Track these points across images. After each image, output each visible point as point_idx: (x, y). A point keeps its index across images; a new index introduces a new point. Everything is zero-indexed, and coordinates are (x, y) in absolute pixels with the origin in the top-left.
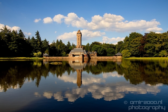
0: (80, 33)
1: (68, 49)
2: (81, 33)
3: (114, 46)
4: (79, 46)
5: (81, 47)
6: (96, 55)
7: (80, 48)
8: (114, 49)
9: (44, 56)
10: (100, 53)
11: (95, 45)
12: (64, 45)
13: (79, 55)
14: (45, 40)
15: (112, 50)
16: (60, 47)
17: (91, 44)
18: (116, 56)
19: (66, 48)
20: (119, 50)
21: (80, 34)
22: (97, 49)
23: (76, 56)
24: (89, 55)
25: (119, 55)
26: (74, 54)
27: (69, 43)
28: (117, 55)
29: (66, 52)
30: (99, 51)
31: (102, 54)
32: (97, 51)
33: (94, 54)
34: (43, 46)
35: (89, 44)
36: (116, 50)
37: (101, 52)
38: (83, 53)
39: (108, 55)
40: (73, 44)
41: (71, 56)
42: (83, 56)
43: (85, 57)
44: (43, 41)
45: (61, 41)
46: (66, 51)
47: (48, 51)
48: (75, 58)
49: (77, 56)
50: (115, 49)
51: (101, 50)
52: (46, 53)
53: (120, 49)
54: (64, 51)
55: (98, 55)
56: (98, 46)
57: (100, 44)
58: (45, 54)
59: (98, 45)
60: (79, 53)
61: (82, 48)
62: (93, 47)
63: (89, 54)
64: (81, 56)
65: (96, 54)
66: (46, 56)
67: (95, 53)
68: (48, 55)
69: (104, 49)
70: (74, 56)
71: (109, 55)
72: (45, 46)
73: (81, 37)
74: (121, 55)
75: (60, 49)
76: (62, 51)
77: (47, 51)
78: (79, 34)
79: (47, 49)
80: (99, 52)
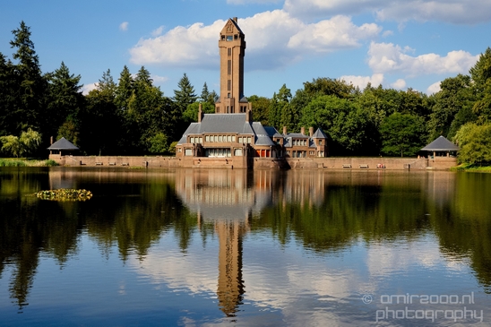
0: (236, 32)
1: (179, 114)
2: (242, 36)
3: (425, 104)
4: (233, 100)
5: (243, 109)
6: (319, 147)
7: (237, 113)
8: (422, 119)
9: (55, 152)
10: (343, 139)
11: (321, 98)
12: (160, 94)
13: (229, 149)
14: (63, 73)
15: (411, 122)
16: (139, 106)
17: (299, 93)
18: (426, 154)
19: (168, 109)
20: (448, 124)
21: (238, 42)
22: (330, 118)
23: (212, 156)
24: (284, 149)
25: (439, 154)
26: (205, 146)
27: (185, 83)
28: (431, 153)
29: (167, 132)
30: (336, 130)
31: (353, 146)
32: (324, 128)
33: (311, 143)
34: (52, 99)
35: (285, 92)
36: (433, 123)
37: (350, 135)
38: (250, 141)
39: (387, 149)
40: (206, 91)
41: (190, 153)
42: (251, 153)
43: (257, 162)
44: (50, 76)
45: (144, 73)
46: (167, 128)
47: (72, 127)
48: (210, 164)
49: (221, 156)
50: (428, 119)
51: (349, 123)
52: (64, 134)
53: (451, 118)
54: (160, 127)
55: (333, 149)
56: (333, 102)
57: (346, 90)
58: (62, 143)
59: (334, 98)
60: (229, 140)
61: (246, 115)
62: (308, 108)
63: (285, 141)
64: (239, 153)
65: (323, 143)
66: (65, 153)
67: (314, 138)
68: (73, 147)
69: (364, 116)
70: (202, 152)
71: (395, 149)
72: (60, 100)
73: (242, 54)
74: (454, 154)
75: (139, 118)
76: (146, 125)
77: (69, 125)
78: (230, 37)
79: (69, 118)
80: (339, 135)
